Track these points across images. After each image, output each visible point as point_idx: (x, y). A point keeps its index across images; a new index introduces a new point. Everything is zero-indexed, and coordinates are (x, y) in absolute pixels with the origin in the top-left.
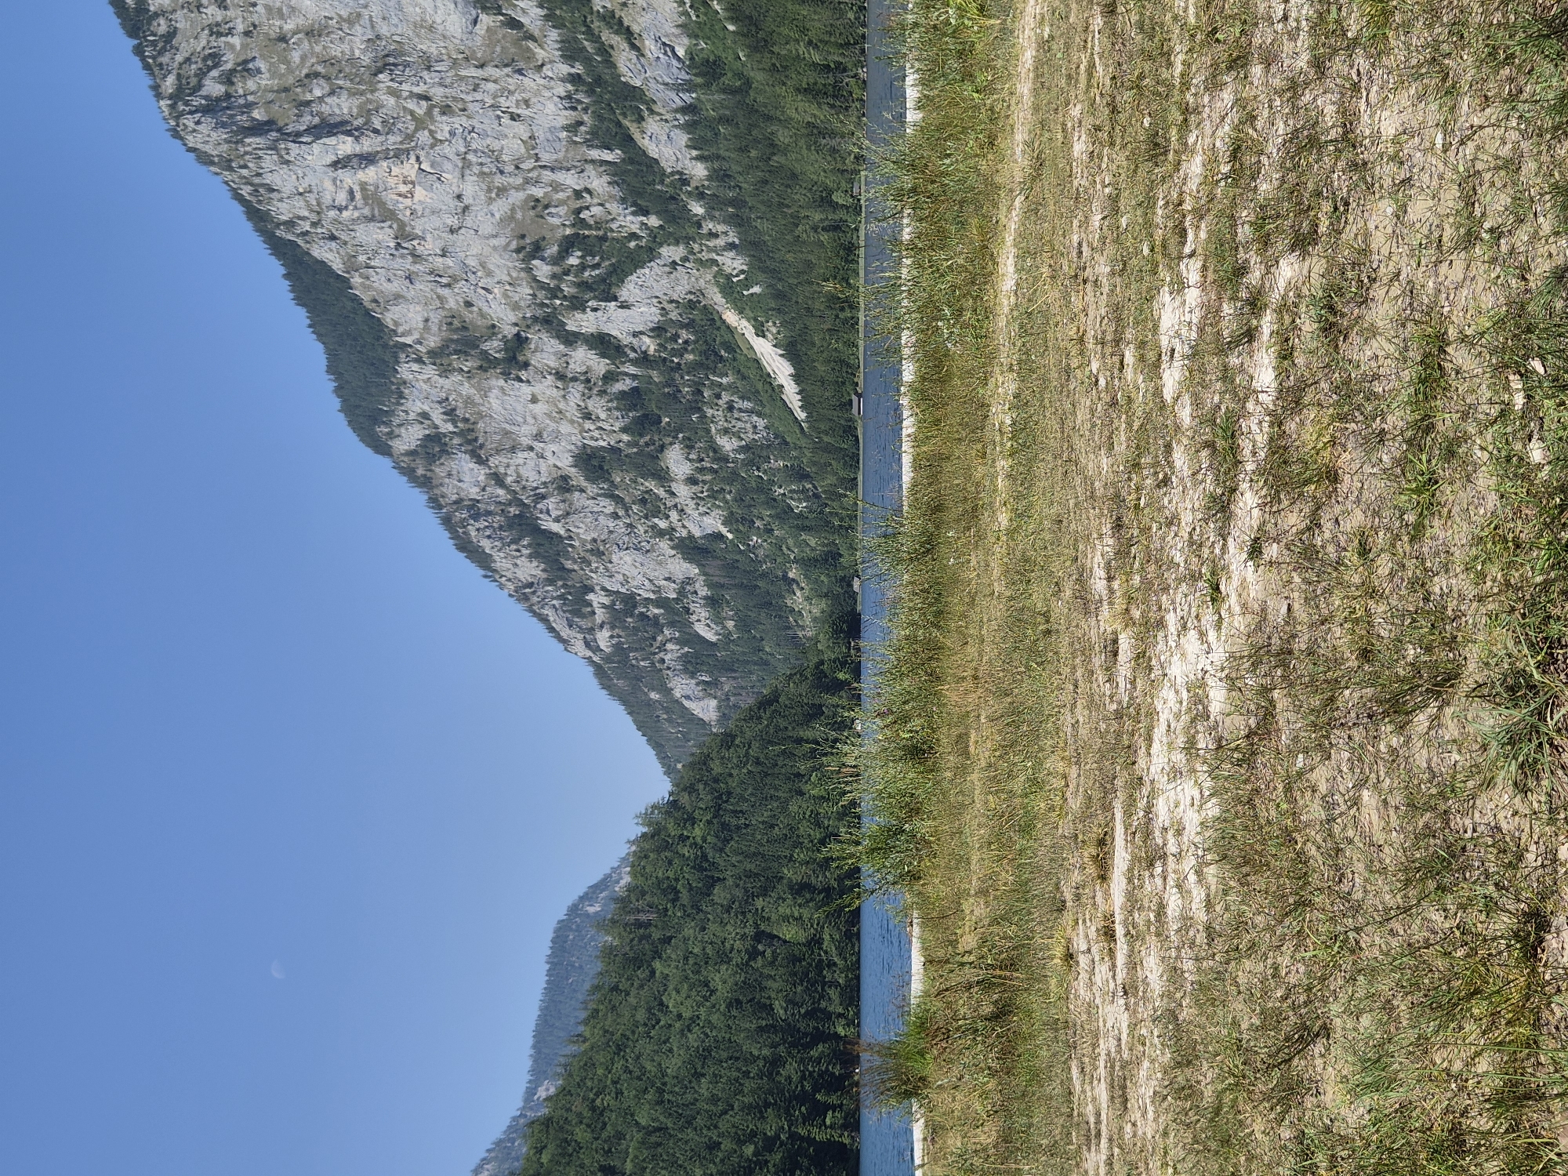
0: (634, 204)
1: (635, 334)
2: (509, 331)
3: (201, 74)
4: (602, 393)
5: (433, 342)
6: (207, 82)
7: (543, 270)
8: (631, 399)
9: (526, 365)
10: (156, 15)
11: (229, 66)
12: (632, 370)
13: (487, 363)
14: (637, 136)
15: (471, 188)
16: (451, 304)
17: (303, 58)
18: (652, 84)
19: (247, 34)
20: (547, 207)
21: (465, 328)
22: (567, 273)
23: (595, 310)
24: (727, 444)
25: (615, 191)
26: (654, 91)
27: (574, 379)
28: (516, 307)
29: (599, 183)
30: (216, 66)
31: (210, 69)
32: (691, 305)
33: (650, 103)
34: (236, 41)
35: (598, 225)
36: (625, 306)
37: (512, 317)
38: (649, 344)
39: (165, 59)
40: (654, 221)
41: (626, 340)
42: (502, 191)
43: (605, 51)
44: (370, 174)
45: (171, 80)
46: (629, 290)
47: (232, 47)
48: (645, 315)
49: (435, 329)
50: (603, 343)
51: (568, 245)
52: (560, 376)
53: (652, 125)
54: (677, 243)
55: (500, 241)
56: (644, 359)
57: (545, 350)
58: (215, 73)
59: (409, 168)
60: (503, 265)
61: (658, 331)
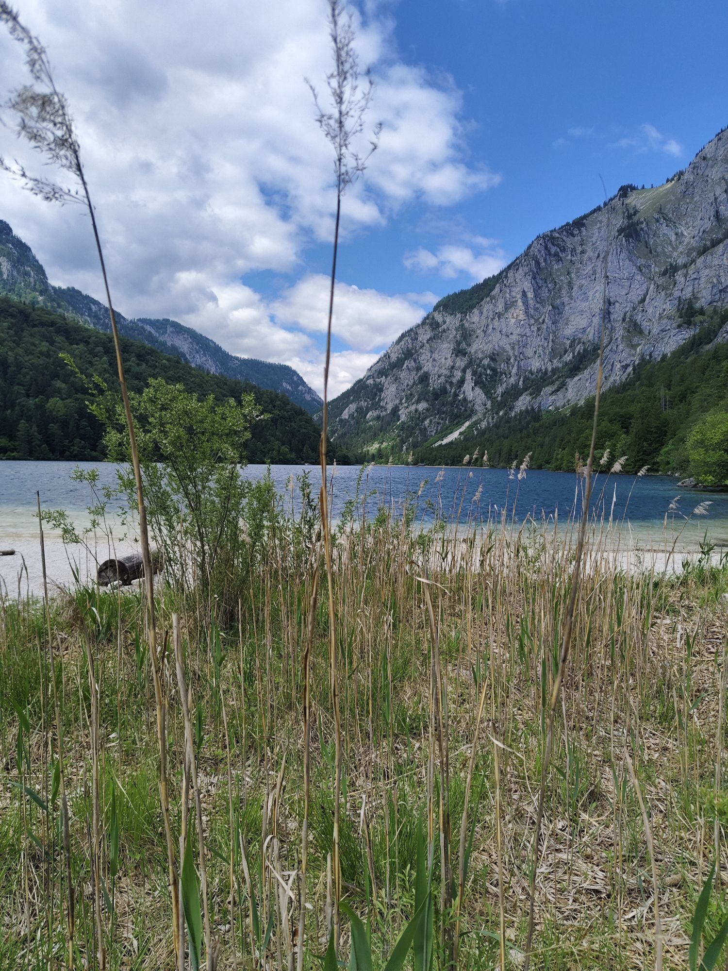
0: (505, 392)
1: (464, 392)
2: (468, 350)
3: (558, 246)
4: (447, 381)
5: (467, 325)
6: (555, 248)
7: (486, 362)
8: (444, 391)
9: (457, 356)
10: (580, 230)
11: (561, 255)
12: (453, 391)
13: (458, 343)
14: (526, 393)
15: (514, 337)
16: (479, 331)
17: (562, 280)
18: (541, 398)
19: (571, 261)
20: (507, 363)
21: (470, 335)
22: (485, 369)
23: (472, 379)
24: (427, 422)
25: (510, 386)
26: (539, 399)
27: (451, 372)
28: (476, 352)
29: (512, 380)
30: (561, 250)
31: (560, 248)
32: (472, 411)
33: (535, 398)
34: (569, 257)
35: (500, 380)
36: (473, 389)
37: (473, 351)
38: (461, 397)
39: (564, 233)
40: (499, 398)
41: (462, 390)
42: (513, 348)
43: (553, 383)
44: (520, 303)
45: (557, 235)
46: (478, 390)
47: (567, 256)
48: (470, 396)
49: (471, 326)
50: (462, 382)
51: (494, 370)
52: (453, 367)
53: (528, 398)
54: (492, 406)
55: (497, 348)
56: (456, 395)
57: (461, 363)
58: (558, 250)
59: (522, 317)
60: (488, 348)
61: (465, 399)
